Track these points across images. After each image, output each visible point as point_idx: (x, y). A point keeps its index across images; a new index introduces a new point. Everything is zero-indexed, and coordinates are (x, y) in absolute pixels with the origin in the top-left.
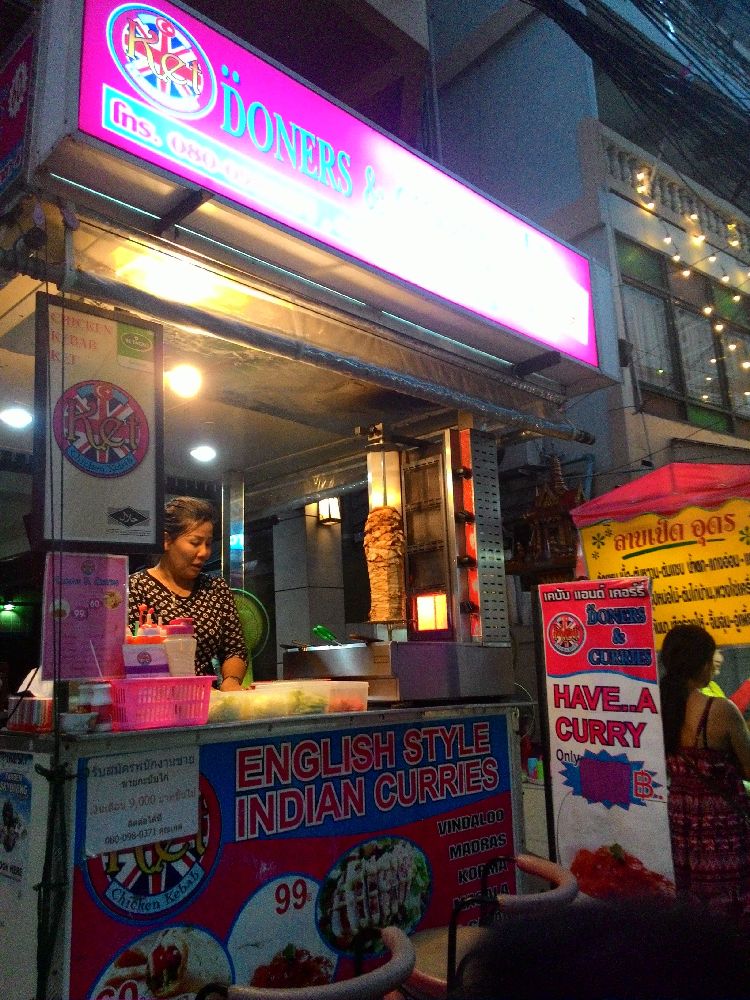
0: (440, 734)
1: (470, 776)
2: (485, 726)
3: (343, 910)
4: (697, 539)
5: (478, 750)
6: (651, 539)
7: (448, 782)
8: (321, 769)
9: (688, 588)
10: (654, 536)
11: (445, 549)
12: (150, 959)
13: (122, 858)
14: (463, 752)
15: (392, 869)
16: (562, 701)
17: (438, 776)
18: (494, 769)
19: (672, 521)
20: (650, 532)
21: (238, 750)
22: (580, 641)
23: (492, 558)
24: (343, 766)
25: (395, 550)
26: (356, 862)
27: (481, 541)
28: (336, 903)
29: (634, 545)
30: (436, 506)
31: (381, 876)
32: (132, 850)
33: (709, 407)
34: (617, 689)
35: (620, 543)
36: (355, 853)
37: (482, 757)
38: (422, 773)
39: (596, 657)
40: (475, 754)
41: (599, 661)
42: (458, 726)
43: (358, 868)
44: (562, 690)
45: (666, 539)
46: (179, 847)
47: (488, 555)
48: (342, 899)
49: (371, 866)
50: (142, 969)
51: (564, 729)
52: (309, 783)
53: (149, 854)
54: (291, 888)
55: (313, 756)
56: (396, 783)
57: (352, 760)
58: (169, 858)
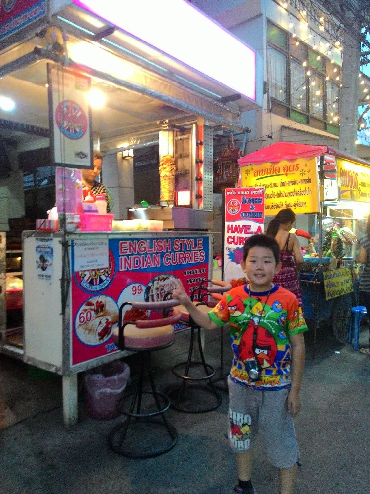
0: (186, 242)
1: (195, 257)
2: (201, 240)
3: (153, 296)
4: (284, 173)
5: (199, 248)
6: (267, 173)
7: (188, 258)
8: (147, 250)
9: (279, 192)
10: (269, 171)
11: (190, 173)
12: (95, 304)
13: (86, 273)
14: (193, 248)
15: (168, 284)
16: (230, 231)
17: (184, 256)
18: (203, 255)
19: (276, 166)
20: (268, 169)
21: (120, 242)
22: (239, 209)
23: (208, 177)
24: (153, 249)
25: (172, 173)
26: (157, 281)
27: (205, 171)
28: (151, 294)
29: (261, 174)
30: (188, 155)
31: (165, 286)
32: (89, 271)
33: (300, 111)
34: (250, 226)
35: (256, 174)
36: (157, 278)
37: (200, 251)
38: (180, 254)
39: (244, 215)
40: (197, 249)
41: (245, 217)
42: (192, 239)
43: (158, 283)
44: (230, 227)
45: (273, 173)
46: (102, 271)
47: (207, 176)
48: (152, 292)
49: (162, 283)
50: (92, 307)
51: (230, 240)
52: (143, 254)
53: (93, 272)
54: (137, 287)
55: (144, 246)
56: (171, 257)
57: (156, 248)
58: (100, 274)
